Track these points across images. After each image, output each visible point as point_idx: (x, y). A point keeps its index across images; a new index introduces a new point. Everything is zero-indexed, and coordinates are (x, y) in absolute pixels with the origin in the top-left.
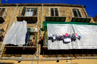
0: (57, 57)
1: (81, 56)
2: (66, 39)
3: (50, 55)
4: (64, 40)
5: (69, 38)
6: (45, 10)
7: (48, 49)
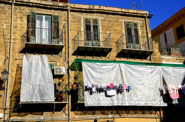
0: (94, 114)
1: (128, 114)
2: (110, 90)
3: (84, 112)
4: (107, 92)
5: (114, 90)
6: (73, 23)
7: (85, 106)
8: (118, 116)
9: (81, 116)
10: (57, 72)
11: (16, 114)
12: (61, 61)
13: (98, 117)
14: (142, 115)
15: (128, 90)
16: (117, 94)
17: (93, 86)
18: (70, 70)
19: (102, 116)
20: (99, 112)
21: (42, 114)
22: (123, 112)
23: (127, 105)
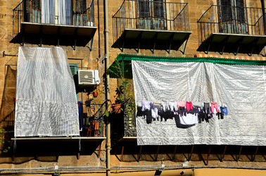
0: (156, 160)
1: (221, 161)
2: (185, 115)
3: (136, 156)
4: (180, 118)
5: (193, 114)
7: (138, 144)
8: (201, 164)
9: (130, 165)
10: (83, 79)
11: (7, 159)
12: (91, 58)
13: (163, 166)
14: (250, 164)
15: (221, 115)
16: (200, 122)
17: (152, 106)
18: (108, 76)
19: (171, 164)
20: (165, 156)
21: (56, 161)
22: (211, 156)
23: (219, 143)
